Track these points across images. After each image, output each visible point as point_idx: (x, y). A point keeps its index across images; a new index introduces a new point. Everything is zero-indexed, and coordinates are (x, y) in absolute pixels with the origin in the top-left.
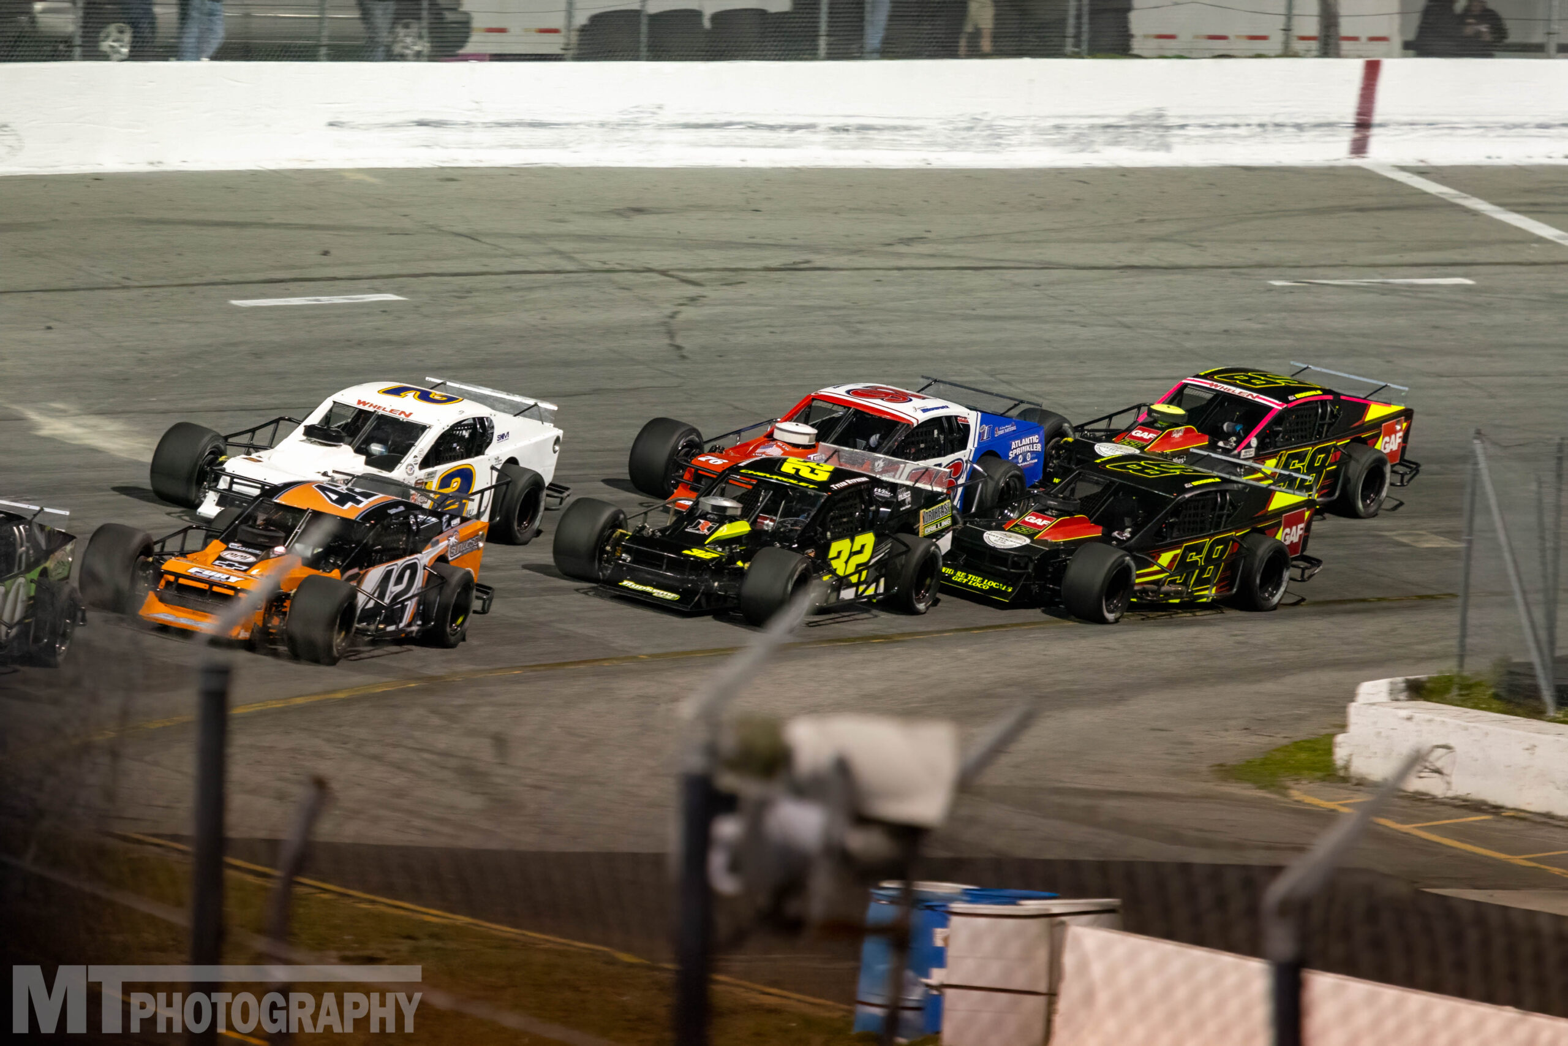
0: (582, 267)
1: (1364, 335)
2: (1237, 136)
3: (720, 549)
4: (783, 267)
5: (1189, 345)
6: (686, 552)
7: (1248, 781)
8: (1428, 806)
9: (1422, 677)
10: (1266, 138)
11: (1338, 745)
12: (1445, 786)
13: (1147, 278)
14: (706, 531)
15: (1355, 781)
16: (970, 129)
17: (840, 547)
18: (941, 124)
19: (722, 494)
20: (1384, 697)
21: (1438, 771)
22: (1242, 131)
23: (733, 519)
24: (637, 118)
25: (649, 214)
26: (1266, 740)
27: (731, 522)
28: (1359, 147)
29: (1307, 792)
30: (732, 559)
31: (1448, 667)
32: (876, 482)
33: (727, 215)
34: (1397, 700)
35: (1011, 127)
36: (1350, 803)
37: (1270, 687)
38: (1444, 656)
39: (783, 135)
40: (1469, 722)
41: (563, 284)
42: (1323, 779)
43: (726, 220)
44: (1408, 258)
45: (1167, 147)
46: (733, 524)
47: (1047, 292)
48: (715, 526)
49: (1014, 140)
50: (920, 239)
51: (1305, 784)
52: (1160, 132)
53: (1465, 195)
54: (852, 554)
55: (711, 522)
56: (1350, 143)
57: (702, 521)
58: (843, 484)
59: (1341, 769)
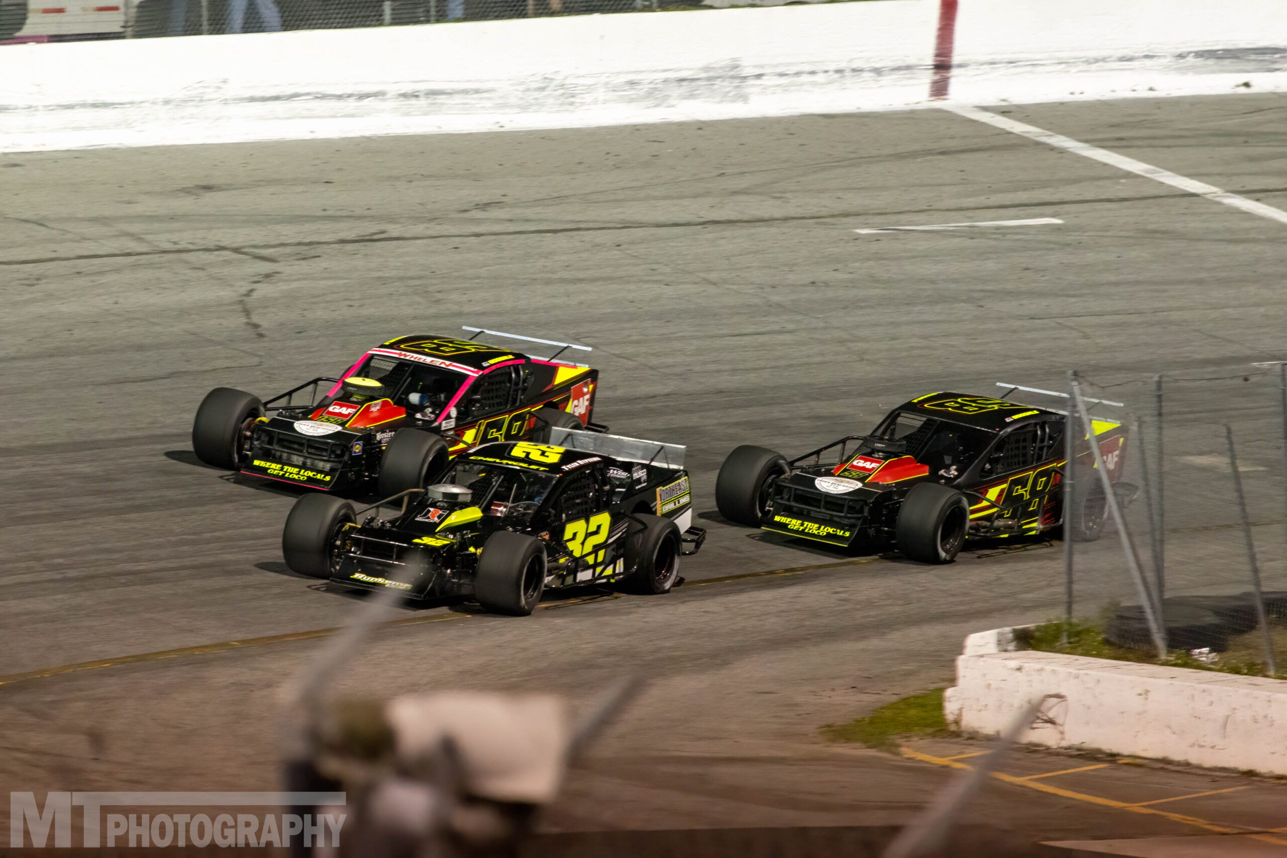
0: (153, 249)
1: (955, 281)
2: (814, 84)
3: (451, 536)
4: (357, 239)
5: (776, 298)
6: (417, 541)
7: (856, 740)
8: (1042, 758)
9: (1031, 626)
10: (844, 84)
11: (947, 699)
12: (1059, 736)
13: (728, 232)
14: (436, 519)
15: (966, 735)
16: (543, 89)
17: (575, 528)
18: (511, 85)
19: (453, 482)
20: (992, 648)
21: (1051, 722)
22: (820, 78)
23: (464, 506)
24: (202, 93)
25: (219, 191)
26: (874, 698)
27: (461, 508)
28: (940, 89)
29: (918, 749)
30: (464, 545)
31: (1057, 615)
32: (608, 462)
33: (300, 189)
34: (1006, 651)
35: (583, 85)
36: (963, 758)
37: (875, 643)
38: (1050, 604)
39: (352, 104)
40: (1080, 670)
41: (135, 267)
42: (934, 735)
43: (298, 193)
44: (996, 199)
45: (745, 98)
46: (464, 510)
47: (629, 252)
48: (446, 514)
49: (588, 98)
50: (498, 204)
51: (916, 741)
52: (736, 82)
53: (1050, 133)
54: (588, 535)
55: (441, 509)
56: (930, 85)
57: (432, 509)
58: (575, 465)
59: (951, 724)
